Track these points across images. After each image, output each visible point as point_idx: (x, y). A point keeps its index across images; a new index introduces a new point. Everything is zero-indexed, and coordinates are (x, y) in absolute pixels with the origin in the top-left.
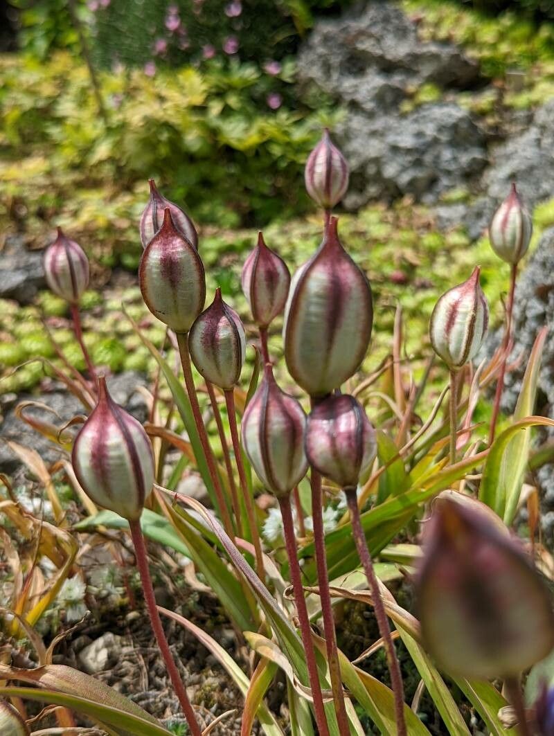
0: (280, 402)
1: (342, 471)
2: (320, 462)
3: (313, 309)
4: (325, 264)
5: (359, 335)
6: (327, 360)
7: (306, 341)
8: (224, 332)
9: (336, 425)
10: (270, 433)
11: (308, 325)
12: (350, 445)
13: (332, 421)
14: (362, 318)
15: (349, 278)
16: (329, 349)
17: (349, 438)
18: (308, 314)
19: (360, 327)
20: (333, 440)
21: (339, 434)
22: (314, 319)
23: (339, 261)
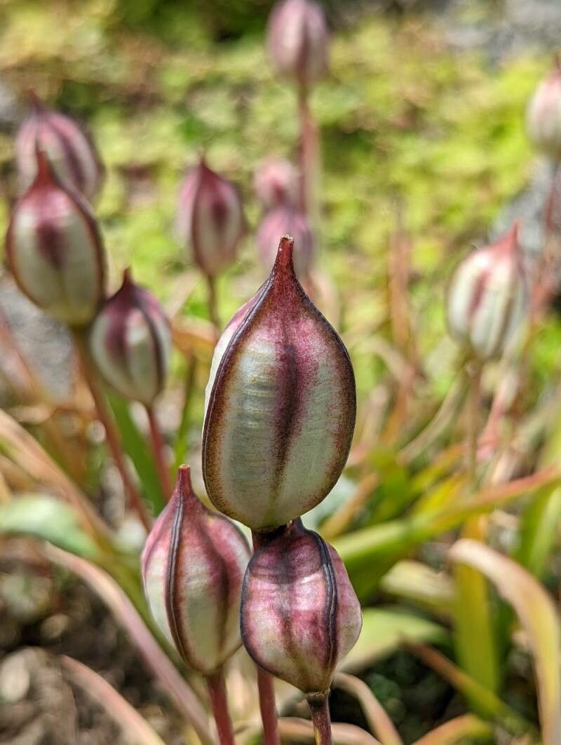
0: (202, 531)
1: (303, 671)
2: (266, 655)
3: (250, 408)
4: (271, 326)
5: (331, 440)
6: (276, 486)
7: (239, 458)
8: (136, 334)
9: (292, 599)
10: (184, 594)
11: (242, 434)
12: (315, 635)
13: (286, 587)
14: (338, 412)
15: (313, 347)
16: (279, 470)
17: (314, 622)
18: (242, 416)
19: (334, 427)
20: (287, 622)
21: (298, 614)
22: (251, 424)
23: (295, 317)
